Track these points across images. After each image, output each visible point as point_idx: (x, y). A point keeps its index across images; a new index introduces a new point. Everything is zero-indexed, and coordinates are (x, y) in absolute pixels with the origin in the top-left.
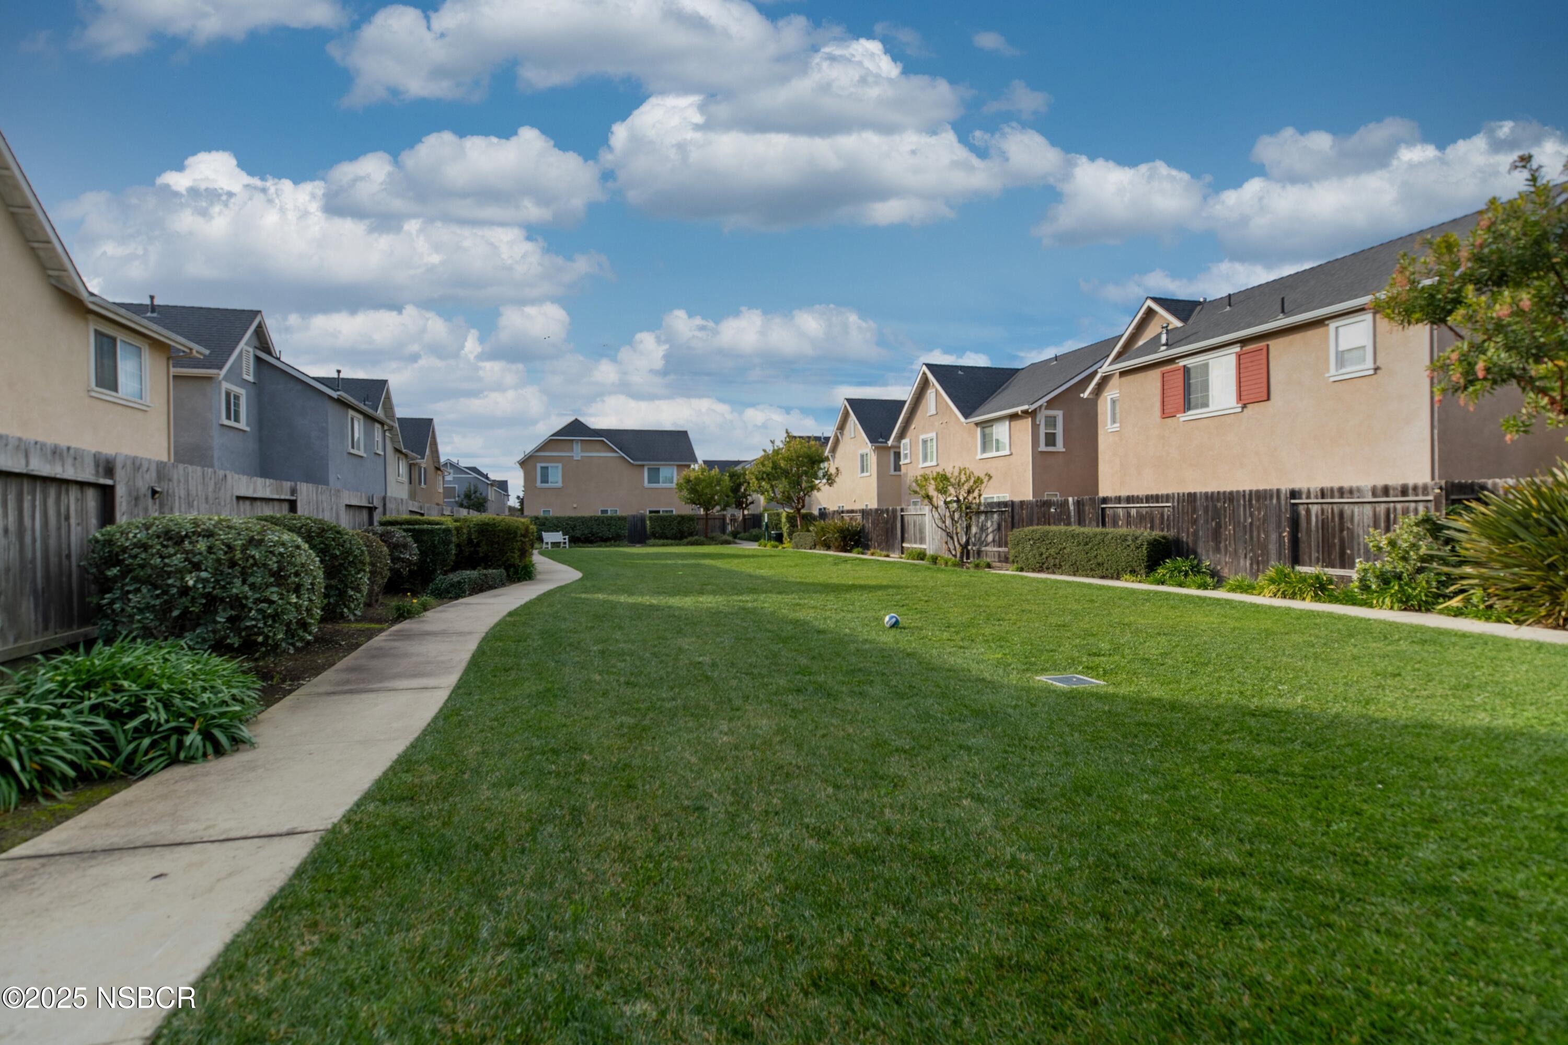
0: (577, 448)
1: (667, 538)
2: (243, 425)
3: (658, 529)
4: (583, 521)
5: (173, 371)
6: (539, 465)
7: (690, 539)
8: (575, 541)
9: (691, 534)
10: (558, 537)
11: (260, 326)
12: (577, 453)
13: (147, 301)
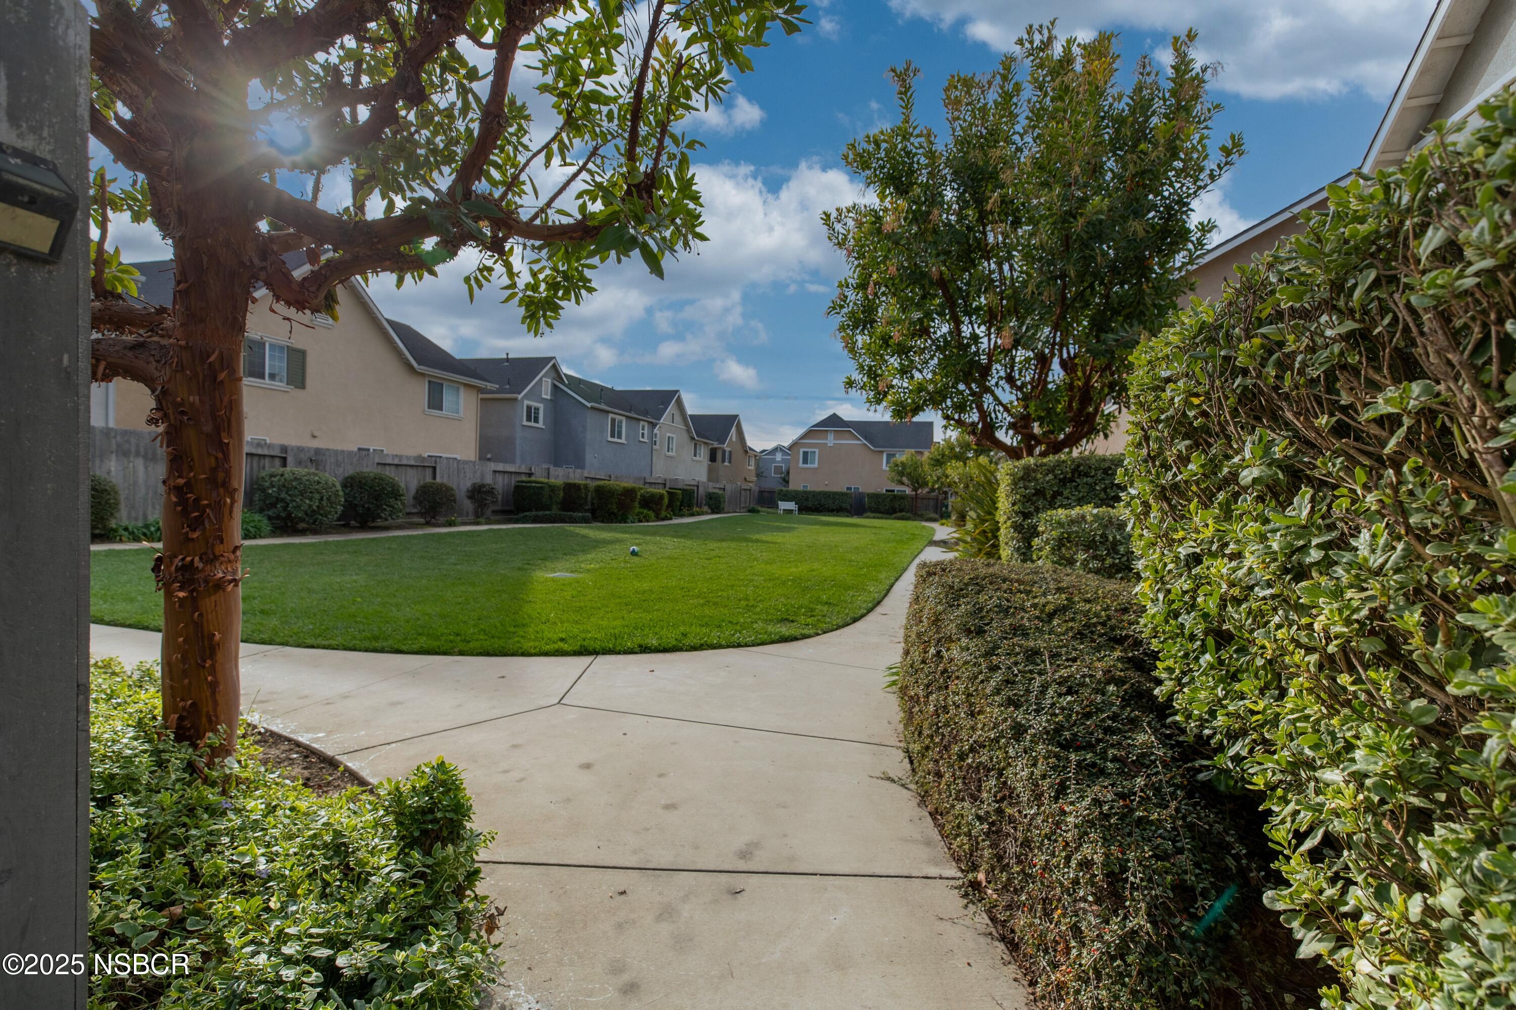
0: (831, 437)
1: (880, 512)
2: (541, 425)
3: (873, 504)
4: (815, 494)
5: (481, 396)
6: (802, 450)
7: (899, 514)
8: (804, 509)
9: (901, 511)
10: (791, 505)
11: (554, 366)
12: (831, 440)
13: (505, 356)
